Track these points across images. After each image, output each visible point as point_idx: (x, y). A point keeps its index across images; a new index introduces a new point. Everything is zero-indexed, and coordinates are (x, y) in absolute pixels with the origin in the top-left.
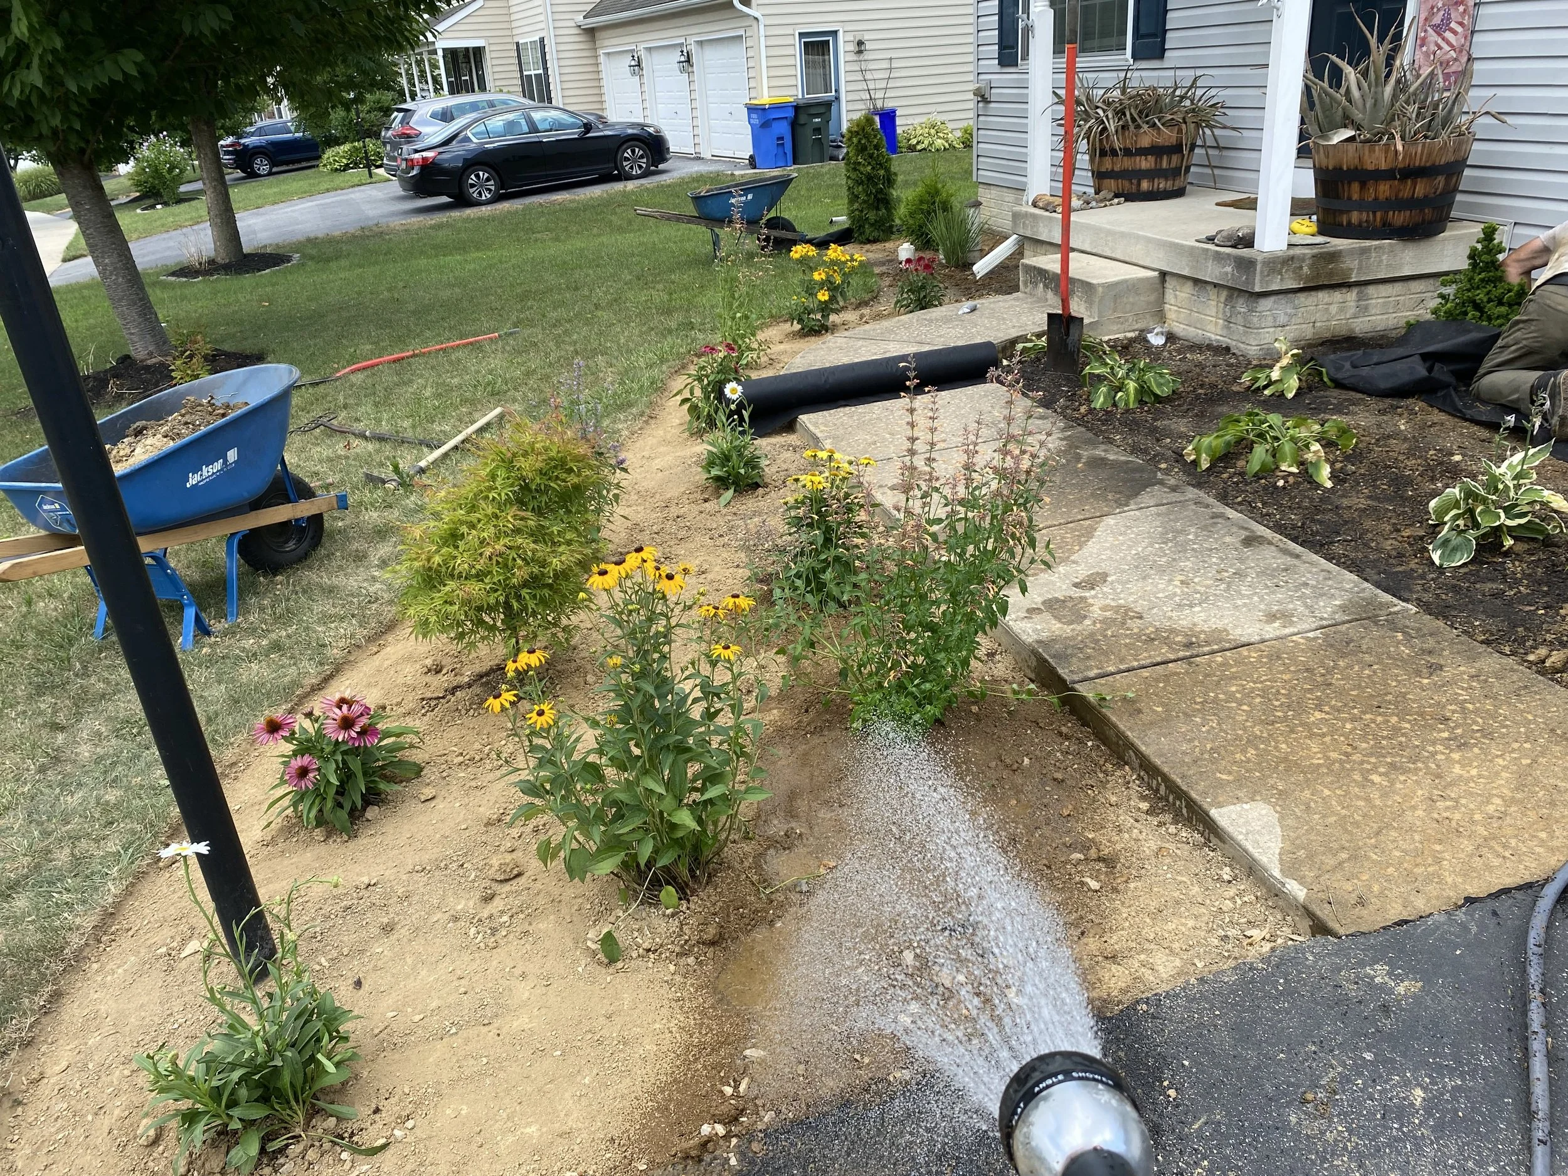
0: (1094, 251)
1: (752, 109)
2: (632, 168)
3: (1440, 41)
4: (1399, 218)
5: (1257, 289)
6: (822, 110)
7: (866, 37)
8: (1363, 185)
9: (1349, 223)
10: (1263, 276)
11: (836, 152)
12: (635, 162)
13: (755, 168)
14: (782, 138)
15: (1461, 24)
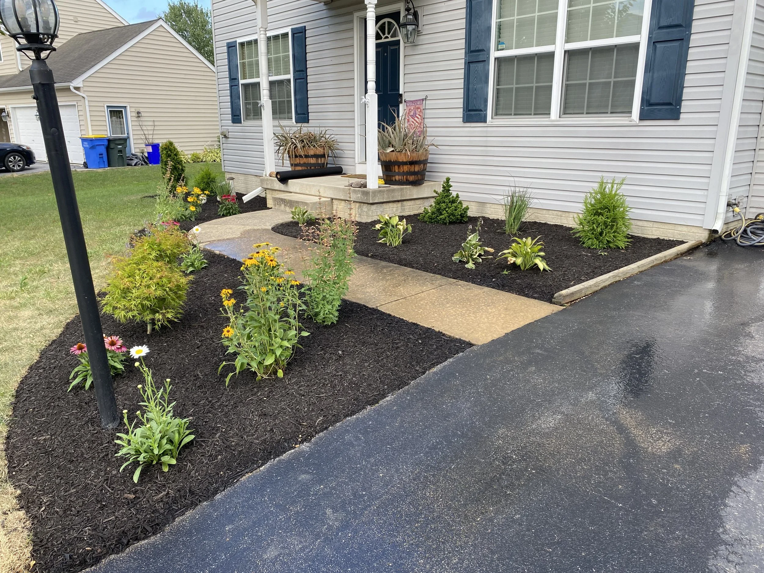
0: (301, 192)
1: (84, 140)
2: (14, 166)
3: (413, 120)
4: (411, 178)
5: (371, 202)
6: (122, 142)
7: (141, 110)
8: (399, 166)
9: (395, 180)
10: (372, 197)
11: (130, 162)
12: (16, 163)
13: (87, 168)
14: (102, 154)
15: (420, 115)
